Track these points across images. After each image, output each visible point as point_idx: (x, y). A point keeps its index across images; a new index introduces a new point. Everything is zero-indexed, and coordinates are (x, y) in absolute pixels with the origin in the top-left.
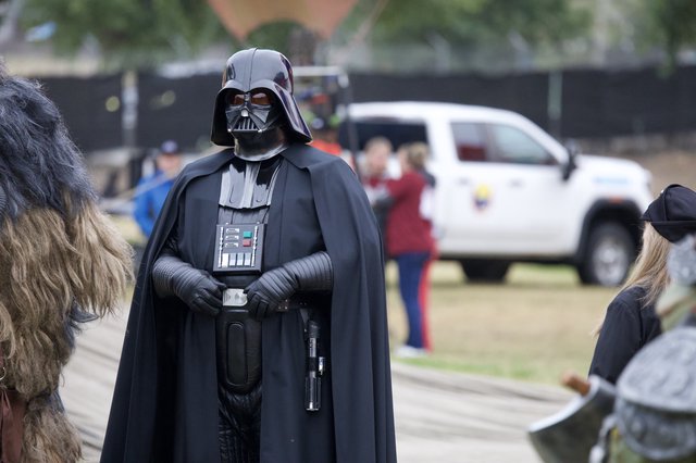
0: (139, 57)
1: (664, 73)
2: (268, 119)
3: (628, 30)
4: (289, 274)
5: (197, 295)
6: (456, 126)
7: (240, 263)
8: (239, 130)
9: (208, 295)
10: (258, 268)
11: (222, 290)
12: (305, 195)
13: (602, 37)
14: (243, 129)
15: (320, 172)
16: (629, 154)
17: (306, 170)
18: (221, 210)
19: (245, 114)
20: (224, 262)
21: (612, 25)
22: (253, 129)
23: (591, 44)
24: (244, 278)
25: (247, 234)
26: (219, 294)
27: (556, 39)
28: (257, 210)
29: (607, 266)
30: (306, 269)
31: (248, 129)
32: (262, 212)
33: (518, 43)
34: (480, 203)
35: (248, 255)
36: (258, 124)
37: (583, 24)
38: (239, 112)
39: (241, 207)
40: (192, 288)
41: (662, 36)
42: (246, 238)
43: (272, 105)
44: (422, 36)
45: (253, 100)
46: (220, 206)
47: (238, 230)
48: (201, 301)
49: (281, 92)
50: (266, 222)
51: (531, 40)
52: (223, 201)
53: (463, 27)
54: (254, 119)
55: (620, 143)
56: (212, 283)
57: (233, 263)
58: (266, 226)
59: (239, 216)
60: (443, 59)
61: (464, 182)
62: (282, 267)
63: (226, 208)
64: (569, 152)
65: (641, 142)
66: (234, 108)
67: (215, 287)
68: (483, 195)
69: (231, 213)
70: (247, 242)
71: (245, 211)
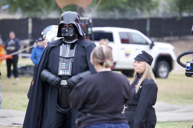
0: (33, 14)
1: (178, 19)
2: (73, 32)
3: (168, 7)
4: (79, 77)
5: (53, 83)
6: (120, 33)
7: (65, 73)
8: (65, 35)
9: (57, 83)
10: (71, 75)
11: (60, 80)
12: (84, 54)
13: (161, 9)
14: (66, 35)
15: (88, 47)
16: (168, 42)
17: (84, 47)
18: (60, 57)
19: (67, 31)
20: (61, 73)
21: (164, 6)
22: (69, 35)
23: (158, 11)
24: (66, 77)
25: (67, 65)
26: (59, 82)
27: (148, 10)
28: (70, 58)
29: (162, 72)
30: (84, 75)
31: (68, 35)
32: (72, 59)
33: (138, 10)
34: (127, 55)
35: (68, 71)
36: (70, 33)
37: (156, 5)
38: (65, 30)
39: (66, 57)
40: (52, 81)
41: (178, 9)
42: (67, 66)
43: (74, 28)
44: (111, 9)
45: (69, 27)
46: (60, 56)
47: (65, 64)
48: (55, 84)
49: (77, 24)
50: (73, 62)
51: (141, 10)
52: (61, 55)
53: (123, 6)
54: (69, 32)
55: (166, 39)
56: (57, 79)
57: (63, 73)
58: (73, 63)
59: (65, 59)
60: (117, 15)
61: (123, 49)
62: (77, 75)
63: (61, 57)
64: (152, 41)
65: (172, 38)
66: (63, 29)
67: (58, 80)
68: (128, 53)
69: (63, 58)
70: (67, 67)
71: (67, 58)
